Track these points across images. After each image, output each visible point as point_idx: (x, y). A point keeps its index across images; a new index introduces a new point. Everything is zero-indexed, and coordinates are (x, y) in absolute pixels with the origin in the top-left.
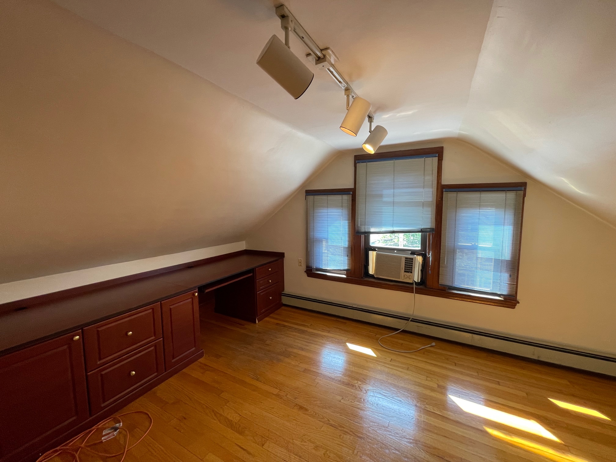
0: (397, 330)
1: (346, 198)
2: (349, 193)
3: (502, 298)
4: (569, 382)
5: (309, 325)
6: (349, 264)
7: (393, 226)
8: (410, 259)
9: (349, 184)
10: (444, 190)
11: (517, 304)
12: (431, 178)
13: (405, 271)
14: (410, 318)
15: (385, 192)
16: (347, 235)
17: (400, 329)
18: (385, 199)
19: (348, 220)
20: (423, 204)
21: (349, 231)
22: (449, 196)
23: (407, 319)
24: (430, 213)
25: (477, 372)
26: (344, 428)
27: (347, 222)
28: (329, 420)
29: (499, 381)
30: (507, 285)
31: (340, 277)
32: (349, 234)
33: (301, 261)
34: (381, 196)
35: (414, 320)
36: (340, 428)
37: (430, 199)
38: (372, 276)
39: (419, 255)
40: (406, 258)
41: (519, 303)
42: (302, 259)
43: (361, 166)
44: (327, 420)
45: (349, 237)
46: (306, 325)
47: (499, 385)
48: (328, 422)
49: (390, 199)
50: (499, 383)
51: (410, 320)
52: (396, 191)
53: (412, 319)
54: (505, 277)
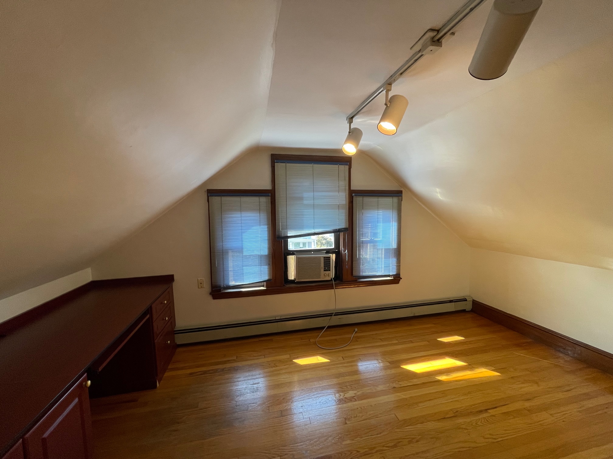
0: (322, 328)
1: (264, 201)
2: (268, 195)
3: (392, 277)
4: (434, 324)
5: (235, 358)
6: (269, 274)
7: (314, 228)
8: (327, 258)
9: (267, 186)
10: (353, 195)
11: (401, 280)
12: (344, 184)
13: (325, 270)
14: (333, 313)
15: (306, 195)
16: (266, 242)
17: (325, 327)
18: (305, 202)
19: (268, 225)
20: (339, 207)
21: (269, 236)
22: (358, 200)
23: (330, 315)
24: (344, 215)
25: (397, 340)
26: (375, 448)
27: (266, 227)
28: (358, 451)
29: (411, 340)
30: (395, 267)
31: (259, 290)
32: (269, 240)
33: (203, 281)
34: (301, 199)
35: (337, 314)
36: (374, 451)
37: (344, 202)
38: (292, 282)
39: (332, 253)
40: (324, 258)
41: (401, 279)
42: (204, 278)
43: (279, 166)
44: (356, 452)
45: (269, 244)
46: (232, 360)
47: (413, 343)
48: (358, 453)
49: (311, 202)
50: (412, 342)
51: (333, 314)
52: (316, 194)
53: (335, 313)
54: (393, 261)
